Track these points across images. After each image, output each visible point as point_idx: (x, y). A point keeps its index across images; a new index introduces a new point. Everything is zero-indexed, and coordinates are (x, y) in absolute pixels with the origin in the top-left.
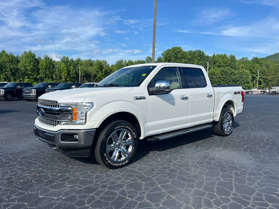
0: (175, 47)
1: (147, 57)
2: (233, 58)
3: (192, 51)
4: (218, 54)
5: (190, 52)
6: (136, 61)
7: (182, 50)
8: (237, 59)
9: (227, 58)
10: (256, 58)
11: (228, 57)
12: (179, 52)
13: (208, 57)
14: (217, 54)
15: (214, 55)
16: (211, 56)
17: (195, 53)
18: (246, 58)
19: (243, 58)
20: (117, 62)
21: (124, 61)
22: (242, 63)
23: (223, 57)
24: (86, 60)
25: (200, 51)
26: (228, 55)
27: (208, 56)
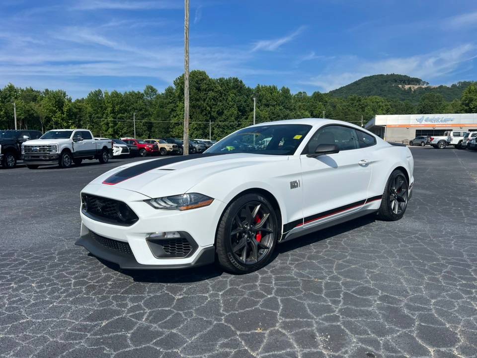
0: (196, 70)
1: (147, 86)
2: (286, 91)
3: (223, 79)
4: (264, 86)
5: (221, 80)
6: (126, 93)
7: (208, 77)
8: (292, 94)
9: (278, 92)
10: (317, 93)
11: (278, 90)
12: (204, 79)
13: (249, 90)
14: (262, 86)
15: (258, 87)
16: (254, 88)
17: (228, 82)
18: (304, 92)
19: (300, 93)
20: (90, 95)
21: (103, 93)
22: (299, 101)
23: (272, 90)
24: (22, 88)
25: (236, 80)
26: (279, 88)
27: (249, 87)
